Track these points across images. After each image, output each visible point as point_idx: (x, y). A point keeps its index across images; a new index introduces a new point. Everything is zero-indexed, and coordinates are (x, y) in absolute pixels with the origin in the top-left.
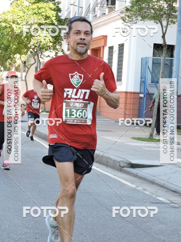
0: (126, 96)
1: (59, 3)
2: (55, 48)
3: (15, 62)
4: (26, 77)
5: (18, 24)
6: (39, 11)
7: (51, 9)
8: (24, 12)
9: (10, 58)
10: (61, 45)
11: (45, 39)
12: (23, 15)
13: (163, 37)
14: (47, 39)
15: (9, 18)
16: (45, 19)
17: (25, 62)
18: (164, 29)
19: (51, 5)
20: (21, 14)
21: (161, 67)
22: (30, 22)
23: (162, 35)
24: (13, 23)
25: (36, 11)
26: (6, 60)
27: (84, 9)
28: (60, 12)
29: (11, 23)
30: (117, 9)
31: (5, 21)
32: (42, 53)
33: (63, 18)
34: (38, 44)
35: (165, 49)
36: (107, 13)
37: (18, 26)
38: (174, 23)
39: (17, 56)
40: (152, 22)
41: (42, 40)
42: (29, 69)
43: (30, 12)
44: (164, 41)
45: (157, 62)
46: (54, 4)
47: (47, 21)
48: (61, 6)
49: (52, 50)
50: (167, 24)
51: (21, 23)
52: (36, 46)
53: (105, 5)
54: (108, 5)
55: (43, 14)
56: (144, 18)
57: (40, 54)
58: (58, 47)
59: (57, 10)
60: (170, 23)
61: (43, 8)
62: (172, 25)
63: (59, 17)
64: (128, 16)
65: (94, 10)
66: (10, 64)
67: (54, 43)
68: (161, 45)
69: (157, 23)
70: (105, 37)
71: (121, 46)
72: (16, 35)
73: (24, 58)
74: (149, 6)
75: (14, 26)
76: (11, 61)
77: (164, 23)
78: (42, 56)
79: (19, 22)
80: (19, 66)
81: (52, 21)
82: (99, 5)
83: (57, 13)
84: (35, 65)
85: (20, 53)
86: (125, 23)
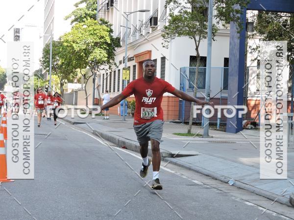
0: (168, 99)
1: (111, 25)
2: (108, 62)
3: (77, 75)
4: (85, 86)
5: (77, 43)
6: (95, 32)
7: (104, 30)
8: (82, 34)
9: (72, 72)
10: (113, 60)
11: (100, 55)
12: (81, 36)
13: (197, 49)
14: (102, 55)
15: (70, 38)
16: (100, 39)
17: (85, 75)
18: (197, 43)
19: (104, 27)
20: (80, 35)
21: (196, 74)
22: (87, 42)
23: (196, 47)
24: (73, 42)
25: (92, 32)
26: (69, 74)
27: (132, 29)
28: (112, 33)
29: (72, 43)
30: (158, 28)
31: (67, 41)
32: (98, 67)
33: (115, 37)
34: (95, 59)
35: (198, 59)
36: (150, 32)
37: (78, 45)
38: (205, 38)
39: (78, 70)
40: (187, 37)
41: (98, 56)
42: (88, 80)
43: (87, 33)
44: (198, 53)
45: (193, 71)
46: (107, 26)
47: (101, 40)
48: (113, 28)
49: (106, 64)
50: (200, 39)
51: (80, 43)
52: (92, 61)
53: (149, 26)
54: (151, 25)
55: (98, 34)
56: (180, 34)
57: (96, 68)
58: (111, 61)
59: (110, 31)
60: (202, 37)
61: (97, 29)
62: (203, 39)
63: (111, 36)
64: (167, 34)
65: (140, 30)
66: (73, 77)
67: (108, 58)
68: (195, 56)
69: (192, 38)
70: (150, 52)
71: (163, 59)
72: (77, 53)
73: (84, 71)
74: (184, 24)
75: (74, 45)
76: (73, 74)
77: (197, 38)
78: (98, 70)
79: (78, 41)
80: (80, 78)
81: (105, 40)
82: (144, 26)
83: (110, 34)
84: (93, 77)
85: (81, 68)
86: (165, 39)
